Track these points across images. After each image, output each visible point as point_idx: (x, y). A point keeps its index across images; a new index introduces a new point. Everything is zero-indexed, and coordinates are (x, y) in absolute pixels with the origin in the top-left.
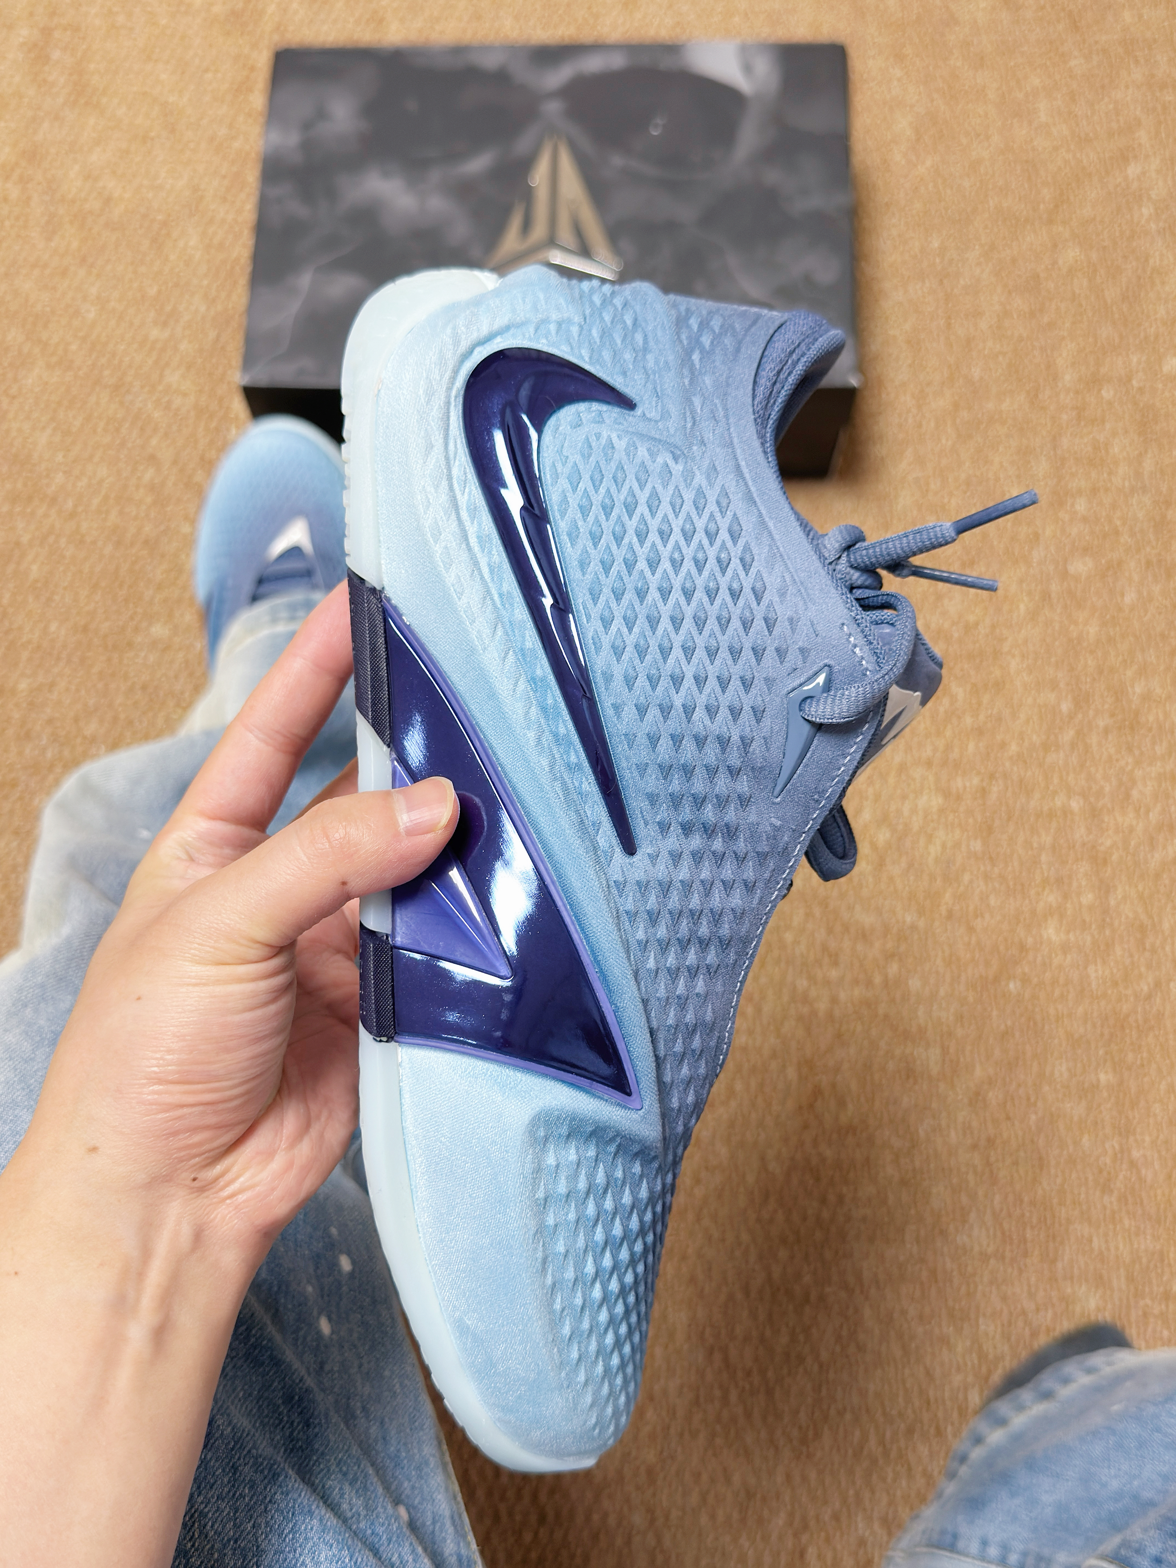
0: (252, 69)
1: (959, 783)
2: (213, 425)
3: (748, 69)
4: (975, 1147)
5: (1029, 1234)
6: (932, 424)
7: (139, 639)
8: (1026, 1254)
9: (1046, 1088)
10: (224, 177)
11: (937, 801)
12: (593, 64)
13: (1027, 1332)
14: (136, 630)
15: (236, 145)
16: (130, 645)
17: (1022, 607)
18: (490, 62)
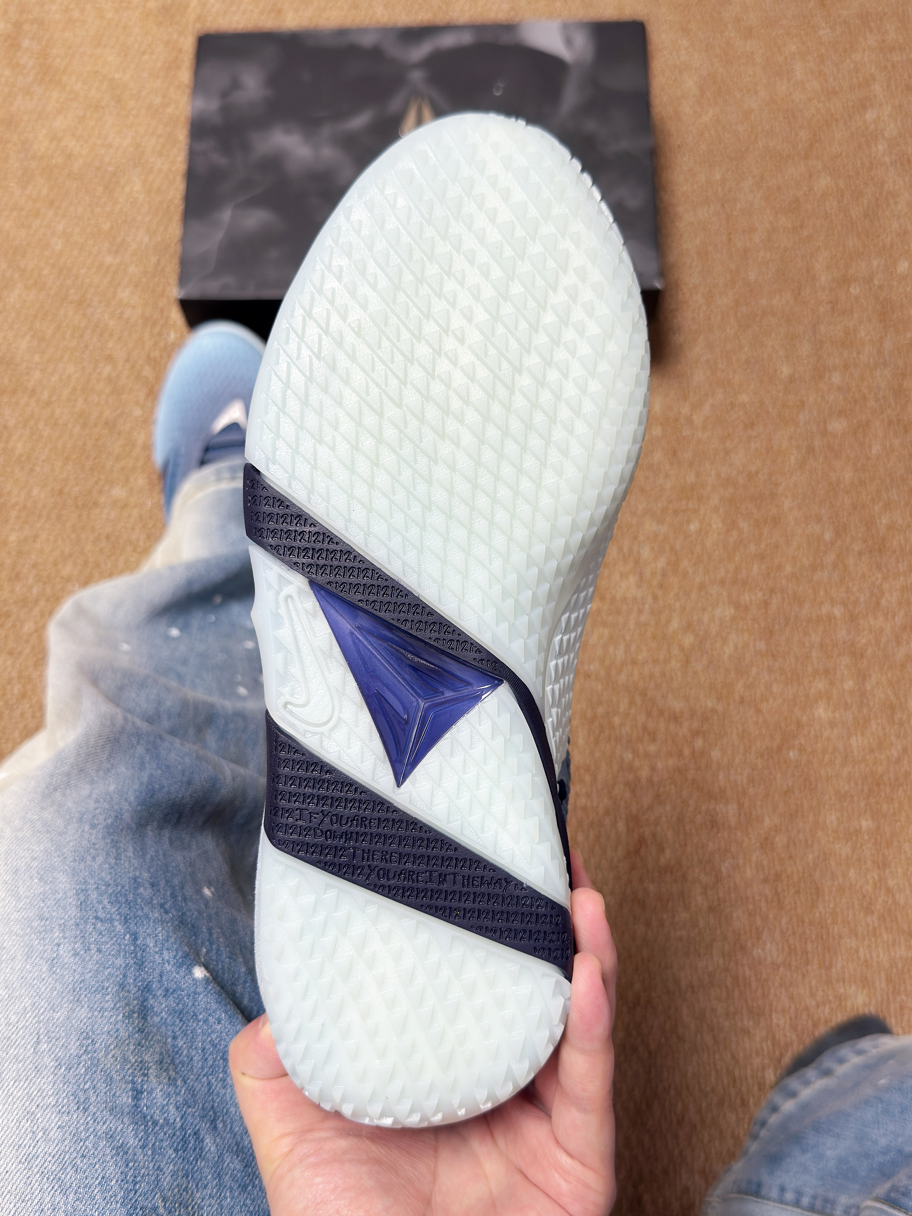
0: (180, 51)
1: (746, 597)
2: (157, 330)
3: (569, 42)
4: (765, 880)
5: (809, 947)
6: (719, 317)
7: (103, 500)
8: (807, 963)
9: (820, 833)
10: (160, 136)
11: (730, 612)
12: (448, 41)
13: (810, 1022)
14: (101, 492)
15: (170, 110)
16: (96, 504)
17: (793, 459)
18: (368, 41)
